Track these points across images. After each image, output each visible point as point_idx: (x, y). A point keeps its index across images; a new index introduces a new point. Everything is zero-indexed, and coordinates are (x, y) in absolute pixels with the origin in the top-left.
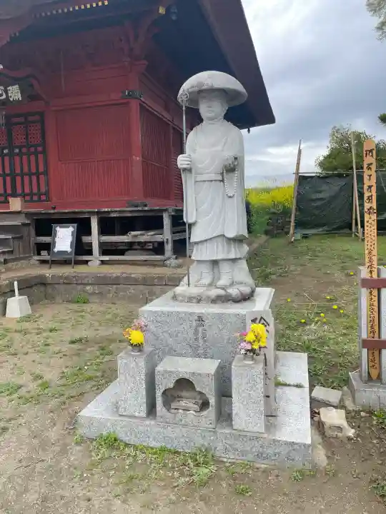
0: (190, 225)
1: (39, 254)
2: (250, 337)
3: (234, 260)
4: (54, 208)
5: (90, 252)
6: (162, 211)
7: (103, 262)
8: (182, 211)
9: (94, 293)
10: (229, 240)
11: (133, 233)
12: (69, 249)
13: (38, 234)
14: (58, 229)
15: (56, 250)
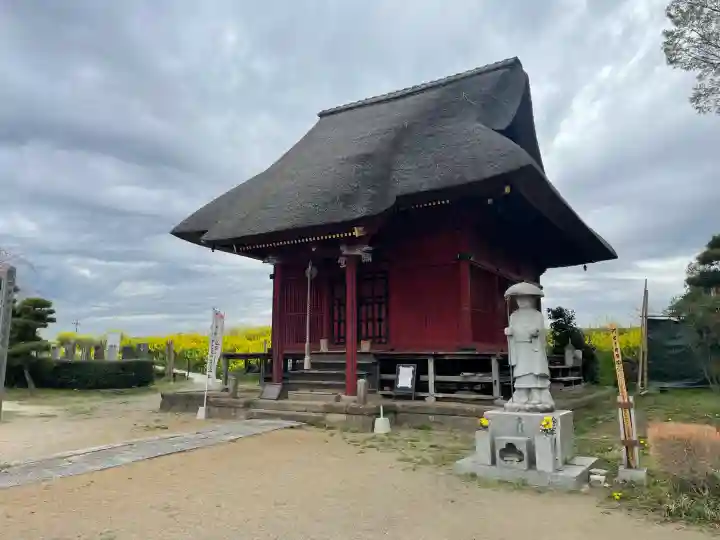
0: (513, 367)
1: (382, 389)
2: (544, 423)
3: (541, 389)
4: (392, 350)
5: (426, 390)
6: (490, 356)
7: (437, 399)
8: (507, 356)
9: (434, 422)
10: (537, 376)
11: (465, 374)
12: (410, 386)
13: (383, 371)
14: (401, 368)
15: (399, 385)
